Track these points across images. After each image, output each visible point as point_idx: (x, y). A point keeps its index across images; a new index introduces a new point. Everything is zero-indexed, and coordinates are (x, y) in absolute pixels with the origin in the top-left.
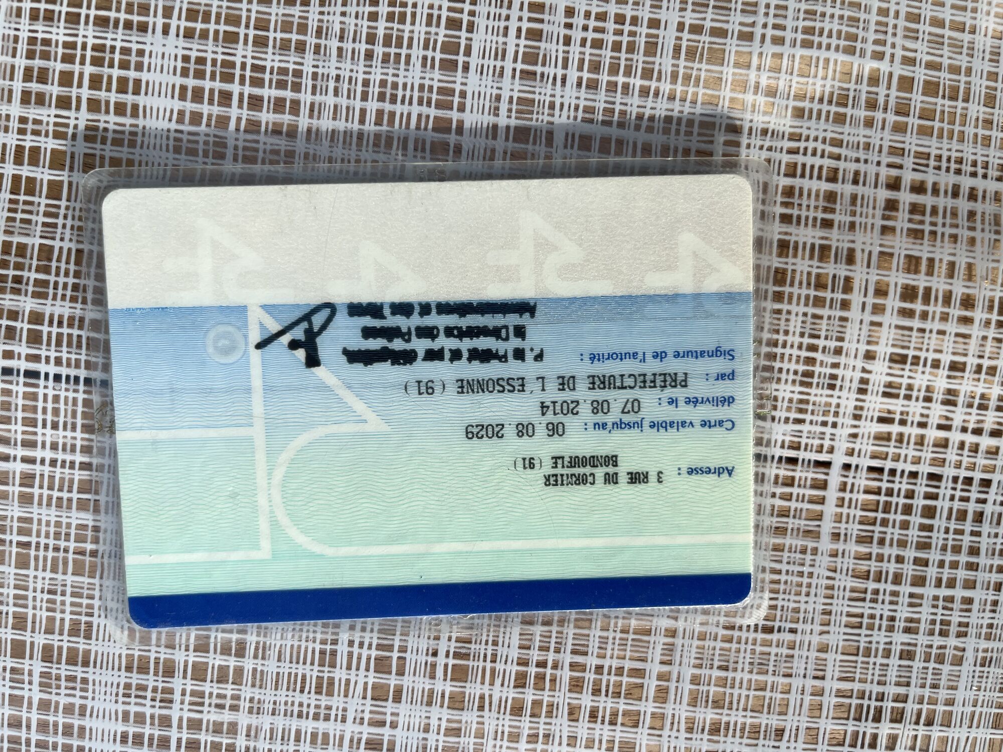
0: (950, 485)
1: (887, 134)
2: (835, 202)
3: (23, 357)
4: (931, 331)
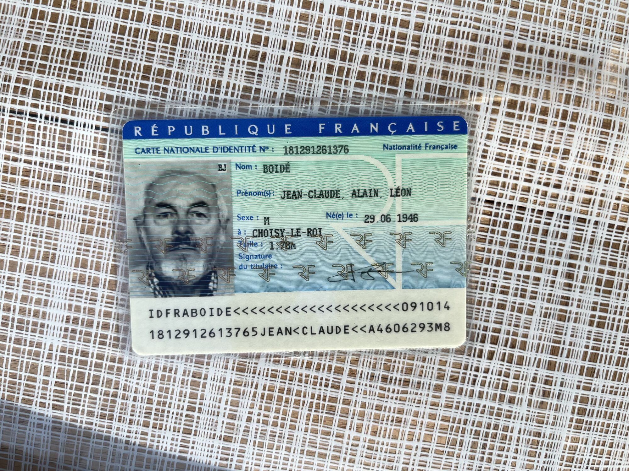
0: (530, 213)
1: (506, 18)
2: (475, 53)
3: (29, 105)
4: (523, 126)
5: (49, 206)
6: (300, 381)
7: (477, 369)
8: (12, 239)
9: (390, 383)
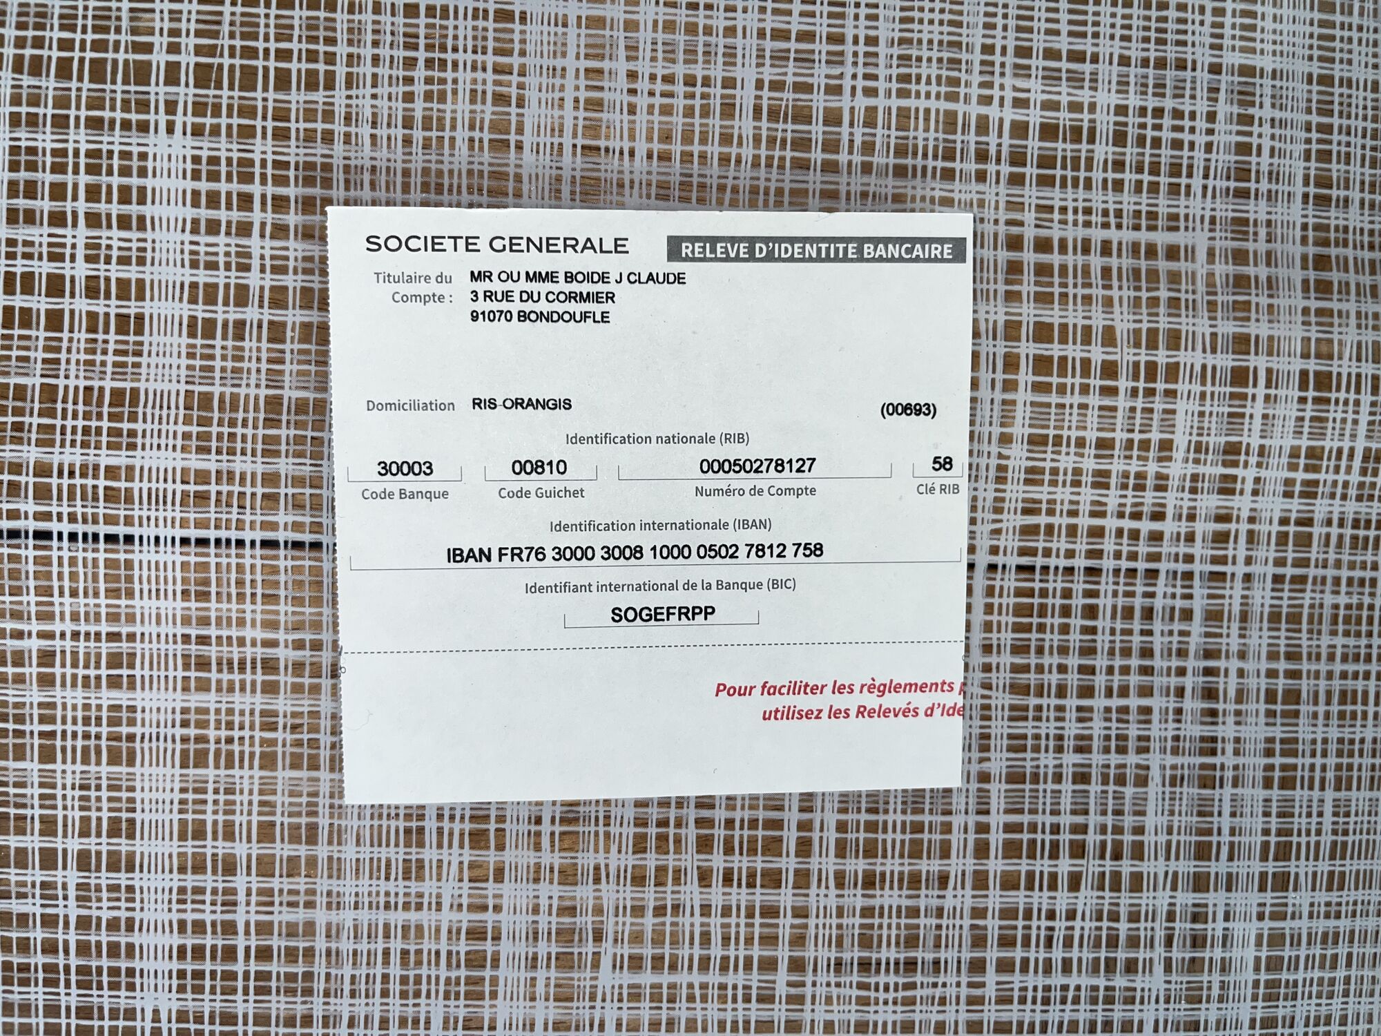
5: (104, 721)
6: (691, 998)
7: (1051, 915)
8: (36, 802)
9: (878, 971)
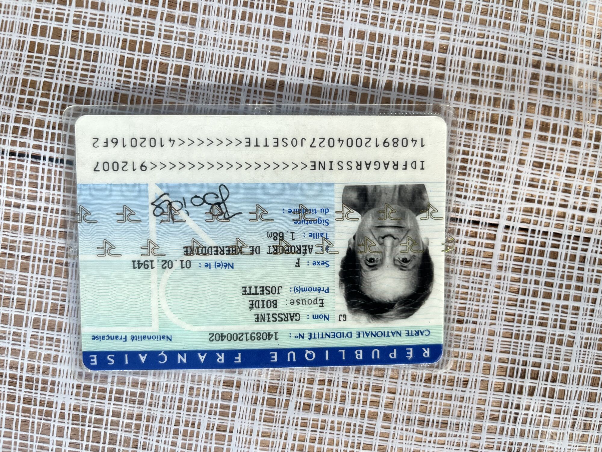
0: (566, 240)
1: (533, 36)
2: (503, 74)
3: (31, 146)
4: (557, 150)
5: (55, 254)
6: (332, 429)
7: (518, 407)
8: (16, 291)
9: (428, 425)
